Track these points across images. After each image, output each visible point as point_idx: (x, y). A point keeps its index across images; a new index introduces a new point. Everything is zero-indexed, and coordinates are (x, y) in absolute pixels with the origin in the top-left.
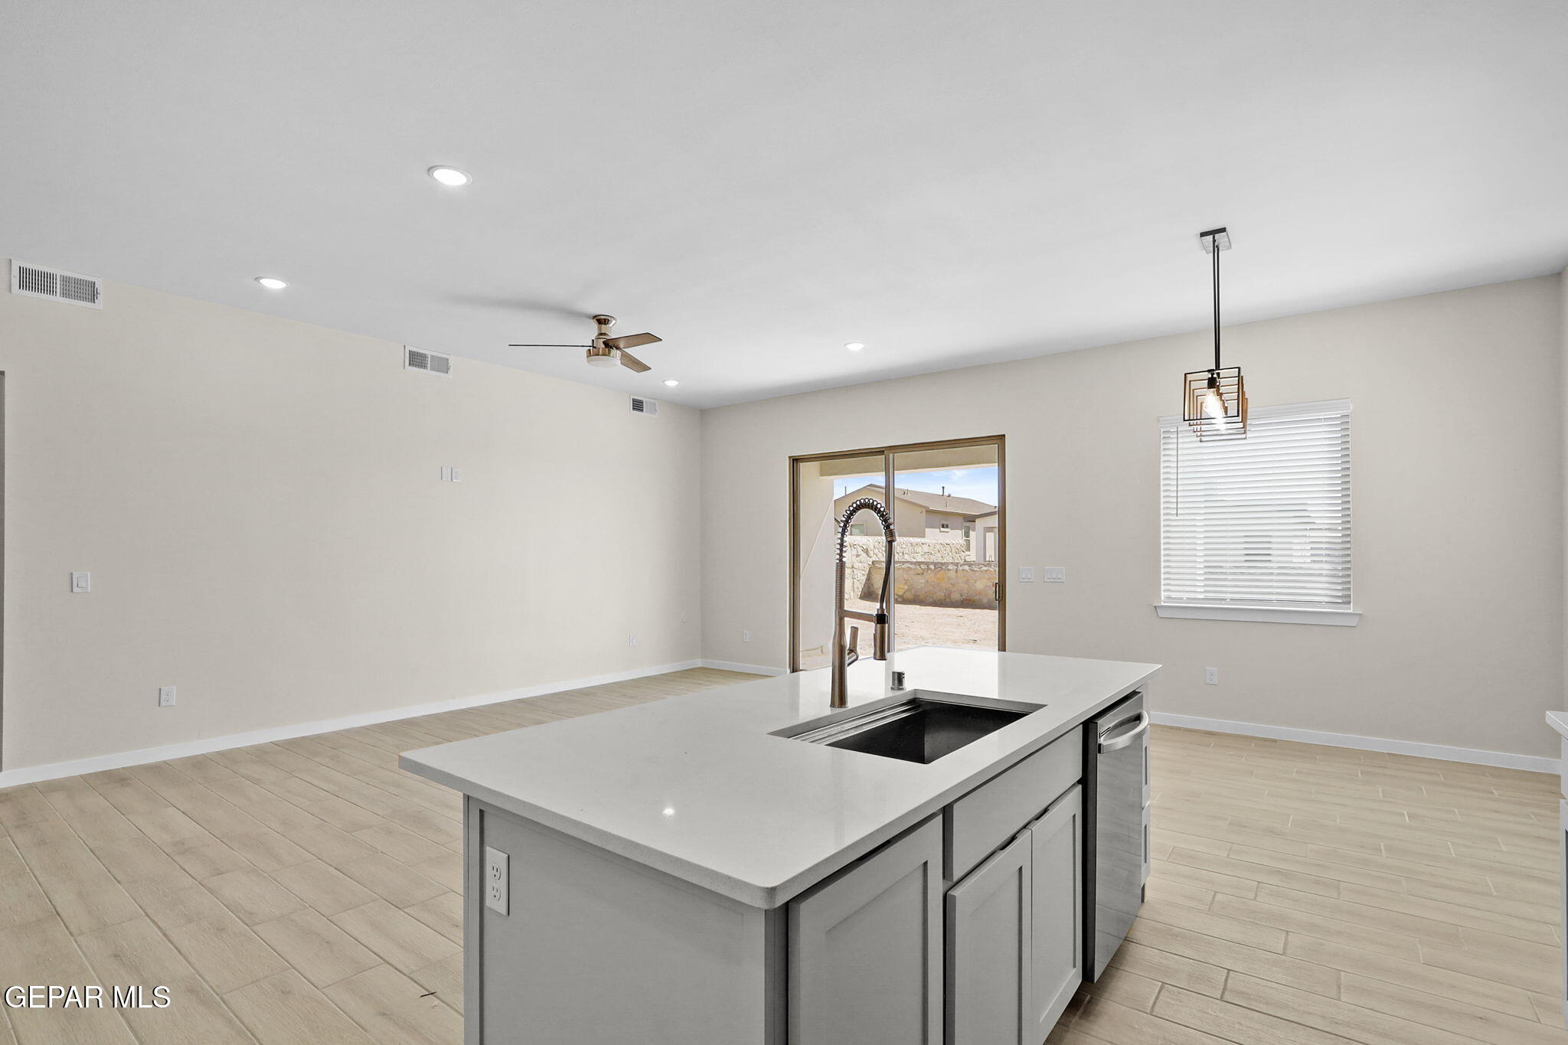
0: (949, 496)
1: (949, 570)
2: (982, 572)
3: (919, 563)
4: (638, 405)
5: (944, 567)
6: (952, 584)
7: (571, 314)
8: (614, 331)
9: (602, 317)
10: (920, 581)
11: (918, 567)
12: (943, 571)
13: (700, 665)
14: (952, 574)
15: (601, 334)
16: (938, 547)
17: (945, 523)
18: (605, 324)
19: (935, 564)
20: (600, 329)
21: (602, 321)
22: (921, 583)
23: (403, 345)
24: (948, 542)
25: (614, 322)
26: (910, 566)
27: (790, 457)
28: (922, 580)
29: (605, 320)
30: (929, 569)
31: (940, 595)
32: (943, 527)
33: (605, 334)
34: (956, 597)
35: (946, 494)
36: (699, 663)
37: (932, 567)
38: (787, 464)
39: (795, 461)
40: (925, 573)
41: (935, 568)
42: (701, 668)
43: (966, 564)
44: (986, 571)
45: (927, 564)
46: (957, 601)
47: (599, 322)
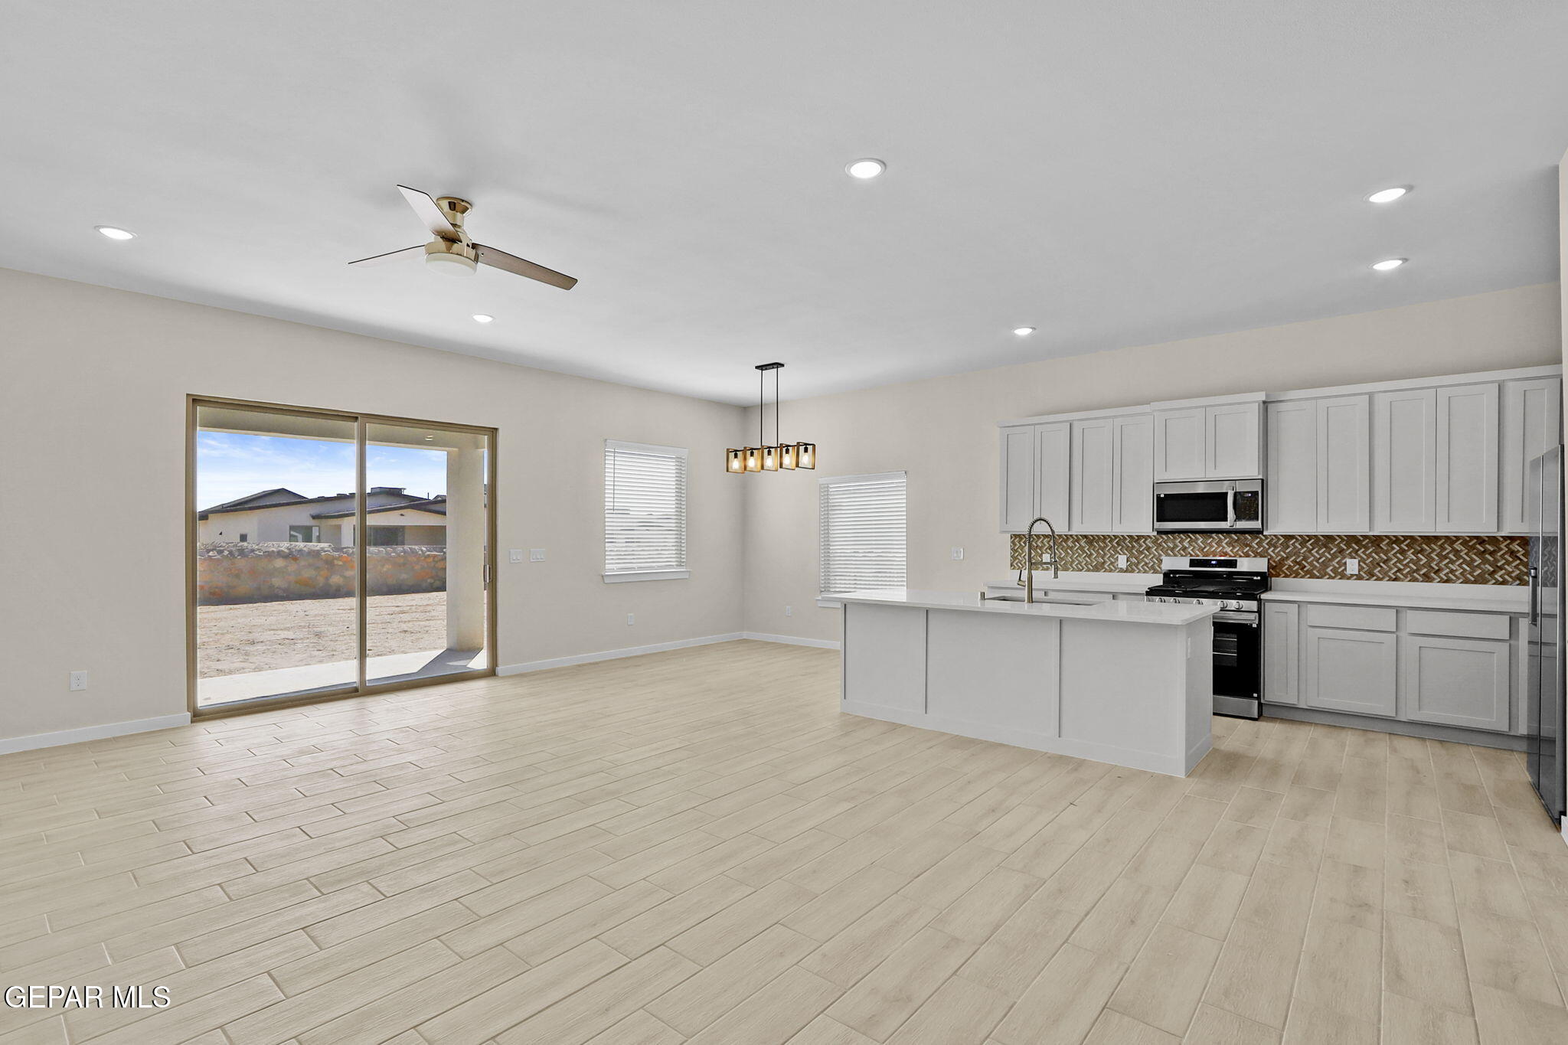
47: (453, 206)
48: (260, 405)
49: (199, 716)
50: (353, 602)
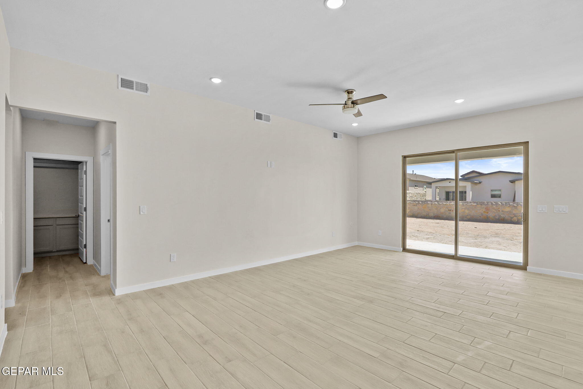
0: (415, 174)
1: (428, 204)
2: (443, 204)
3: (415, 201)
4: (335, 135)
5: (426, 203)
6: (430, 210)
7: (336, 89)
8: (355, 96)
9: (350, 90)
10: (415, 208)
11: (414, 202)
12: (425, 204)
13: (357, 244)
14: (430, 205)
15: (349, 98)
16: (415, 194)
17: (416, 185)
18: (351, 93)
19: (422, 201)
20: (349, 96)
21: (349, 92)
22: (416, 209)
23: (254, 110)
24: (419, 192)
25: (355, 92)
26: (411, 202)
27: (402, 156)
28: (416, 208)
29: (351, 91)
30: (419, 203)
31: (424, 214)
32: (416, 186)
33: (351, 98)
34: (432, 215)
35: (414, 173)
36: (356, 243)
37: (421, 203)
38: (401, 158)
39: (405, 157)
40: (417, 205)
41: (422, 203)
42: (357, 246)
43: (436, 202)
44: (445, 204)
45: (418, 201)
46: (432, 216)
47: (348, 93)
48: (421, 154)
49: (405, 250)
50: (453, 223)
